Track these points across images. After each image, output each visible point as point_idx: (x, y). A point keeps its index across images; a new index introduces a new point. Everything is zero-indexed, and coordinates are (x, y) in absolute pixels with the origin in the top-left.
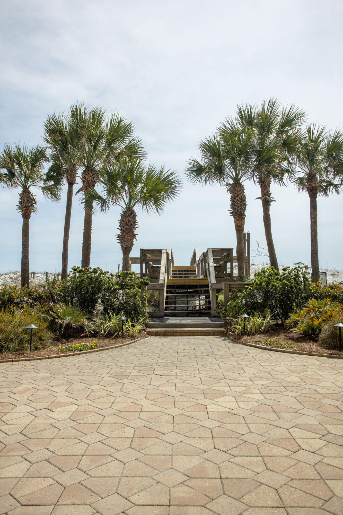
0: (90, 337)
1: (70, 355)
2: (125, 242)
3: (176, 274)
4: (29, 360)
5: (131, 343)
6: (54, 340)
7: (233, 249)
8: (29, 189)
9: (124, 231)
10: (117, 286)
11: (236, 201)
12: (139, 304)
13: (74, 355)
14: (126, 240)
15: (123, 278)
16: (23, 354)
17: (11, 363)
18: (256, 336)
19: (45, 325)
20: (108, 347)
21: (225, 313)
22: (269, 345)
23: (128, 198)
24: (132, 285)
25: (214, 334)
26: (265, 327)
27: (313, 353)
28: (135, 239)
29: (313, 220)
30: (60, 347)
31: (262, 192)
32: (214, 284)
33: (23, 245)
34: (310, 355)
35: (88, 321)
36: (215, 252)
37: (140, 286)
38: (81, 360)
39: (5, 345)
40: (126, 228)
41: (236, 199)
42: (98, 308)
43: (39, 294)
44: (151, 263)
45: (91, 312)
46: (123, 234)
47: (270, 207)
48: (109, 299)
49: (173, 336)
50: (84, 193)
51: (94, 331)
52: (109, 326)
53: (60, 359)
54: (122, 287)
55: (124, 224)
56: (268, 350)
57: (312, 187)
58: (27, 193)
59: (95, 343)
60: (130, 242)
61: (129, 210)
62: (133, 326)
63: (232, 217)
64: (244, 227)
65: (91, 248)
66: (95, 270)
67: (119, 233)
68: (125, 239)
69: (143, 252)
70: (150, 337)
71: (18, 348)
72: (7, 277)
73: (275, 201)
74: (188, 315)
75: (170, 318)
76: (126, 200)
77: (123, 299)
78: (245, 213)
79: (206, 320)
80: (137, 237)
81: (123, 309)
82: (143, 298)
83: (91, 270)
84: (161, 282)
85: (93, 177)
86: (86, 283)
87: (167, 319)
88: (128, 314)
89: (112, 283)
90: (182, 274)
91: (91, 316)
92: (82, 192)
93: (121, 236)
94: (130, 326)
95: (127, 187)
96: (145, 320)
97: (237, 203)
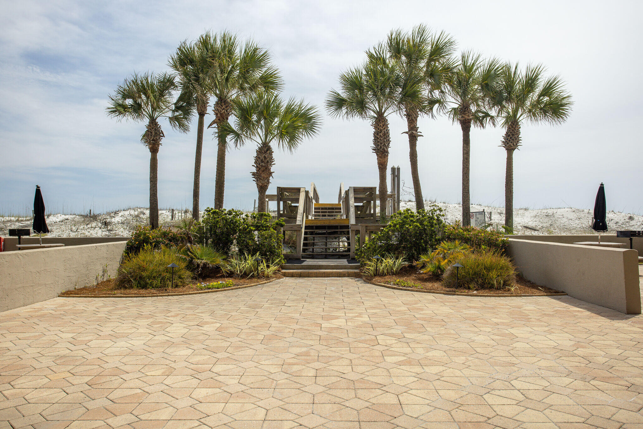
0: (227, 277)
1: (209, 292)
2: (261, 181)
3: (319, 212)
4: (172, 295)
5: (266, 283)
6: (193, 278)
7: (376, 188)
8: (157, 121)
9: (260, 169)
10: (252, 228)
11: (379, 137)
12: (274, 246)
13: (212, 292)
14: (262, 178)
15: (258, 219)
16: (166, 290)
17: (156, 298)
18: (386, 277)
19: (183, 265)
20: (243, 286)
21: (360, 254)
22: (397, 284)
23: (264, 134)
24: (268, 226)
25: (349, 275)
26: (398, 268)
27: (432, 291)
28: (271, 177)
29: (465, 155)
30: (199, 285)
31: (409, 126)
32: (353, 225)
33: (151, 181)
34: (430, 292)
35: (224, 261)
36: (357, 190)
37: (276, 227)
38: (220, 296)
39: (149, 282)
40: (262, 165)
41: (379, 135)
42: (233, 249)
43: (174, 235)
44: (290, 202)
45: (226, 253)
46: (258, 172)
47: (417, 142)
48: (244, 240)
49: (309, 277)
50: (217, 126)
51: (231, 272)
52: (244, 267)
53: (200, 295)
54: (258, 228)
55: (259, 160)
56: (395, 289)
57: (465, 120)
58: (154, 125)
59: (231, 282)
60: (266, 181)
61: (265, 146)
62: (268, 267)
63: (375, 154)
64: (387, 165)
65: (225, 186)
66: (229, 211)
67: (254, 170)
68: (260, 177)
69: (281, 190)
70: (285, 278)
71: (160, 285)
72: (127, 214)
73: (423, 136)
74: (326, 256)
75: (308, 260)
76: (261, 135)
77: (259, 241)
78: (389, 149)
79: (344, 262)
80: (273, 174)
81: (258, 251)
82: (278, 239)
83: (226, 212)
84: (298, 223)
85: (226, 109)
86: (221, 224)
87: (304, 261)
88: (263, 254)
89: (247, 224)
90: (326, 212)
91: (227, 256)
92: (215, 125)
93: (256, 174)
94: (265, 267)
95: (262, 122)
96: (280, 261)
97: (380, 140)
